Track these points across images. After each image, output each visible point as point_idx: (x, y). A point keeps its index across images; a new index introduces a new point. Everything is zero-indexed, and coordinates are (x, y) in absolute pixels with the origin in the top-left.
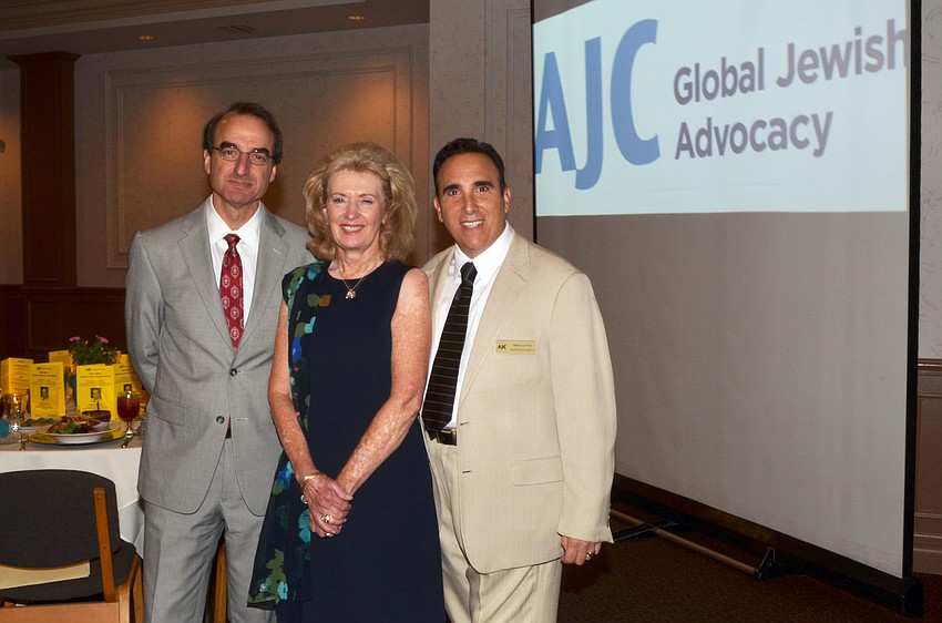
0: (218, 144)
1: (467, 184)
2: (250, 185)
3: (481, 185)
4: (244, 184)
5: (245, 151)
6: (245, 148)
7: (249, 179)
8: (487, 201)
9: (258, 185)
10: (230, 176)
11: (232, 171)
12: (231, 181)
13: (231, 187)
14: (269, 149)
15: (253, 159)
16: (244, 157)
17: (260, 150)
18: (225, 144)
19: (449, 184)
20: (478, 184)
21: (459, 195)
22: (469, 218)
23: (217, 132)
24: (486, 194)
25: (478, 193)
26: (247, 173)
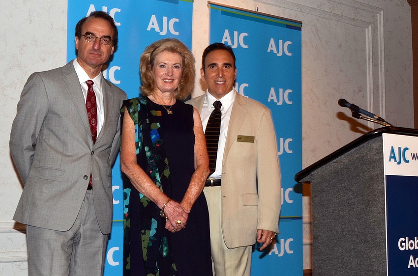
0: (84, 33)
1: (220, 64)
2: (101, 55)
3: (226, 65)
4: (97, 54)
5: (98, 37)
6: (99, 35)
7: (100, 52)
8: (228, 72)
9: (105, 56)
10: (90, 50)
11: (91, 48)
12: (90, 53)
13: (91, 56)
14: (111, 36)
15: (103, 41)
16: (98, 40)
17: (106, 37)
18: (88, 33)
19: (212, 63)
20: (225, 64)
21: (215, 69)
22: (220, 79)
23: (83, 27)
24: (228, 70)
25: (224, 69)
26: (99, 49)
